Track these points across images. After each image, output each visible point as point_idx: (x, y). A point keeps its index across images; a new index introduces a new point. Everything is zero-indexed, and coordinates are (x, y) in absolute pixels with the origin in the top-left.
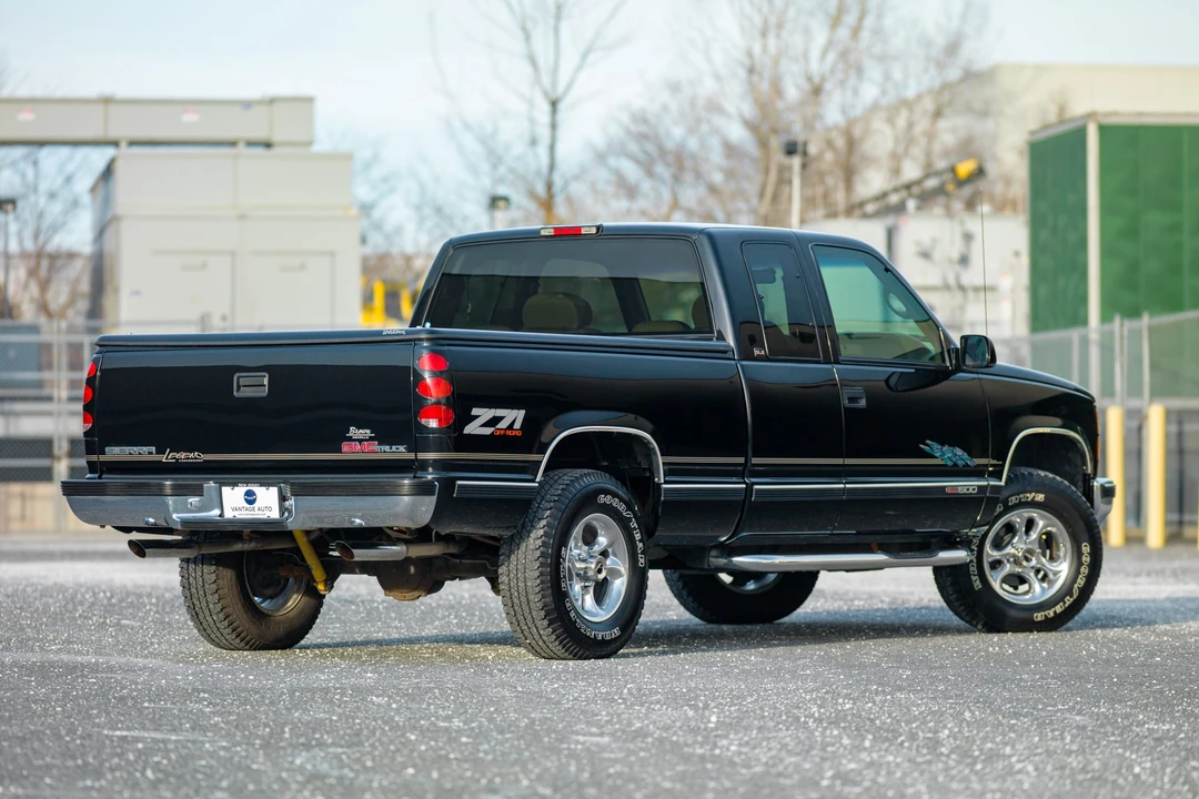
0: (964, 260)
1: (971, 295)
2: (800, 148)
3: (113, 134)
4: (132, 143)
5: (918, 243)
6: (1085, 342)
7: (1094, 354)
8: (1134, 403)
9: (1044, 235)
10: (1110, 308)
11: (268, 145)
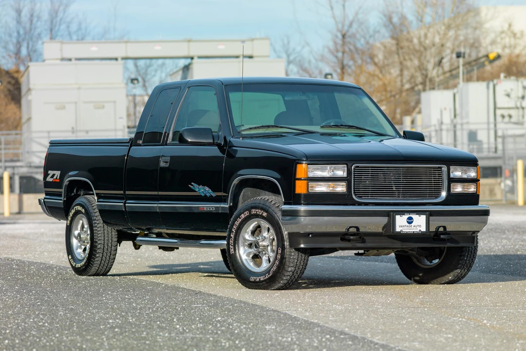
0: (523, 97)
2: (462, 55)
3: (192, 54)
4: (200, 57)
5: (505, 91)
11: (251, 57)
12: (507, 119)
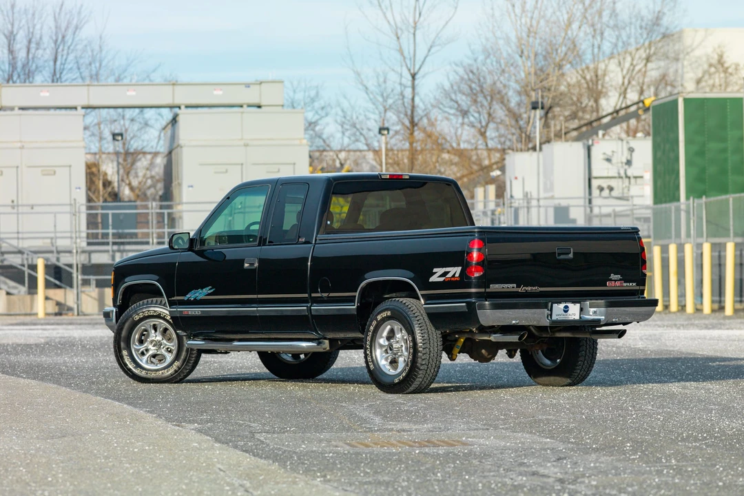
0: (629, 163)
1: (633, 180)
2: (540, 105)
3: (177, 102)
4: (187, 107)
5: (605, 154)
6: (678, 210)
7: (683, 215)
8: (699, 240)
9: (659, 154)
10: (691, 192)
12: (606, 193)
